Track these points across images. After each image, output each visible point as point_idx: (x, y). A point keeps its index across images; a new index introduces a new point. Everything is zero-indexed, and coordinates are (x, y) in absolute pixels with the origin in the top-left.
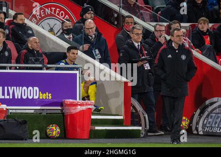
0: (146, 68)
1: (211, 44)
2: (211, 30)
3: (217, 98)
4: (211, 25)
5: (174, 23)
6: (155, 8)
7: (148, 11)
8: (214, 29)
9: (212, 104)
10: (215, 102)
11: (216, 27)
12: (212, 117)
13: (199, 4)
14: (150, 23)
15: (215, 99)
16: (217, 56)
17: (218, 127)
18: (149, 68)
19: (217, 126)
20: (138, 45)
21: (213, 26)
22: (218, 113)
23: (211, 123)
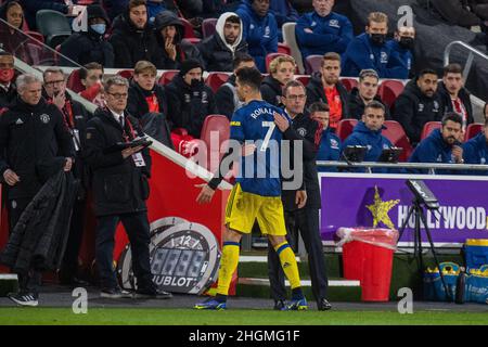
0: (137, 164)
1: (161, 110)
2: (161, 84)
3: (171, 218)
4: (160, 73)
5: (93, 68)
6: (50, 38)
7: (36, 43)
8: (167, 81)
9: (161, 229)
10: (168, 227)
11: (170, 78)
12: (160, 255)
13: (141, 29)
14: (40, 67)
15: (168, 220)
16: (172, 134)
17: (173, 277)
18: (143, 164)
19: (170, 273)
20: (121, 118)
21: (165, 74)
22: (174, 248)
23: (160, 267)
